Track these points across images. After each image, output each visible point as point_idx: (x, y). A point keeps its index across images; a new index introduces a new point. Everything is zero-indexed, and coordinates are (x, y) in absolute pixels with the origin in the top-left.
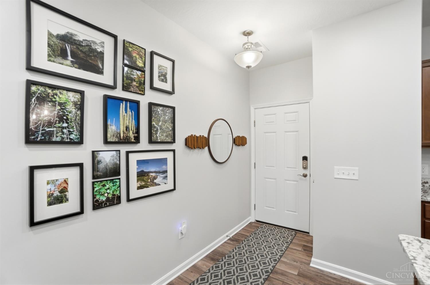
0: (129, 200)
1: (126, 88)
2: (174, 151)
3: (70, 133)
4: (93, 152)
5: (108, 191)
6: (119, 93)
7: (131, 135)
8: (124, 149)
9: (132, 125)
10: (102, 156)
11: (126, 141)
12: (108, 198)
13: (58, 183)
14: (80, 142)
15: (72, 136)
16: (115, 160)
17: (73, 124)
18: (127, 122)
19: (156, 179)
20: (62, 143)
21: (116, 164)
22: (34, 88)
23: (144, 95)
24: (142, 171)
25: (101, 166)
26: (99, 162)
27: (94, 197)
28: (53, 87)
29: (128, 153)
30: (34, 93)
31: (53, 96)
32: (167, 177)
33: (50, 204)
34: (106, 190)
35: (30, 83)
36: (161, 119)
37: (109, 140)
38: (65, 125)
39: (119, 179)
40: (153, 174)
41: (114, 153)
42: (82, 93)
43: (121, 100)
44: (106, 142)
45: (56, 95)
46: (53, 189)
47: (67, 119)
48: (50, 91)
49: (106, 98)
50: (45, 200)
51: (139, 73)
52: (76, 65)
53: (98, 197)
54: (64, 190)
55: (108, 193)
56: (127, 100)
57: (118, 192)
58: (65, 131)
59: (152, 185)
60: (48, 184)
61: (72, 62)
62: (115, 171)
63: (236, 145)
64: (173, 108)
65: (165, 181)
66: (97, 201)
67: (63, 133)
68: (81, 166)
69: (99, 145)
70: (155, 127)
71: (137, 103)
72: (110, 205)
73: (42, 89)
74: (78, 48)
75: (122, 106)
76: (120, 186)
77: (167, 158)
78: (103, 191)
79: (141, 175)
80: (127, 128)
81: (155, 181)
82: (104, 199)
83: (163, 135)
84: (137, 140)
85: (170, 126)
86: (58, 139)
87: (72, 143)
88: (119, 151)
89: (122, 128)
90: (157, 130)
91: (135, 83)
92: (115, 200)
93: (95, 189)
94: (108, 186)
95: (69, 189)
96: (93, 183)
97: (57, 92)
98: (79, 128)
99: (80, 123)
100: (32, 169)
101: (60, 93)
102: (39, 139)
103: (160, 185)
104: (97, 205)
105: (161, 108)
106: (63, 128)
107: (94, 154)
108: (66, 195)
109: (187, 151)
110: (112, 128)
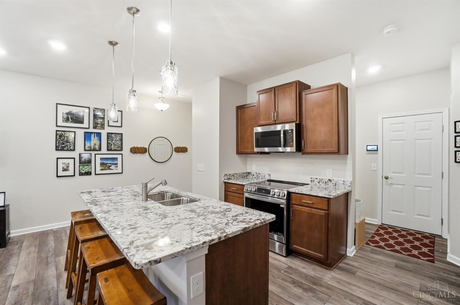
0: (96, 174)
1: (95, 127)
2: (122, 154)
3: (70, 147)
4: (80, 154)
5: (86, 169)
6: (91, 130)
7: (97, 147)
8: (93, 153)
9: (98, 143)
10: (83, 155)
11: (95, 150)
12: (86, 172)
13: (66, 164)
14: (74, 150)
15: (71, 148)
16: (89, 157)
17: (71, 144)
18: (95, 142)
19: (111, 167)
20: (67, 150)
21: (89, 159)
22: (58, 132)
23: (104, 129)
24: (103, 163)
25: (83, 160)
26: (82, 158)
27: (80, 171)
28: (64, 131)
29: (95, 154)
30: (58, 134)
31: (64, 134)
32: (117, 166)
33: (63, 171)
34: (85, 169)
35: (57, 131)
36: (114, 139)
37: (86, 149)
38: (68, 144)
39: (91, 165)
40: (109, 165)
41: (89, 154)
42: (75, 132)
43: (92, 133)
44: (85, 150)
45: (65, 134)
46: (64, 166)
47: (69, 142)
48: (63, 133)
49: (85, 133)
50: (61, 169)
51: (101, 120)
52: (73, 122)
53: (81, 171)
54: (68, 167)
55: (86, 170)
56: (95, 133)
57: (90, 170)
58: (68, 146)
59: (108, 169)
60: (63, 164)
61: (71, 121)
62: (89, 162)
63: (176, 152)
64: (122, 134)
65: (116, 168)
66: (81, 172)
67: (68, 147)
68: (74, 158)
69: (82, 151)
70: (110, 143)
71: (100, 133)
72: (86, 175)
73: (60, 132)
74: (73, 116)
75: (93, 135)
76: (91, 168)
77: (117, 158)
78: (83, 169)
79: (102, 164)
80: (95, 144)
81: (110, 168)
82: (84, 172)
83: (115, 147)
84: (100, 149)
85: (119, 143)
86: (66, 149)
87: (71, 150)
88: (91, 154)
89: (92, 145)
90: (112, 144)
91: (99, 125)
92: (88, 173)
93: (80, 168)
94: (86, 167)
95: (70, 166)
96: (79, 165)
97: (66, 133)
98: (74, 145)
99: (74, 143)
100: (58, 158)
101: (67, 133)
102: (60, 149)
103: (113, 170)
104: (81, 174)
105: (114, 135)
106: (68, 145)
107: (80, 155)
108: (68, 169)
109: (132, 154)
110: (88, 144)
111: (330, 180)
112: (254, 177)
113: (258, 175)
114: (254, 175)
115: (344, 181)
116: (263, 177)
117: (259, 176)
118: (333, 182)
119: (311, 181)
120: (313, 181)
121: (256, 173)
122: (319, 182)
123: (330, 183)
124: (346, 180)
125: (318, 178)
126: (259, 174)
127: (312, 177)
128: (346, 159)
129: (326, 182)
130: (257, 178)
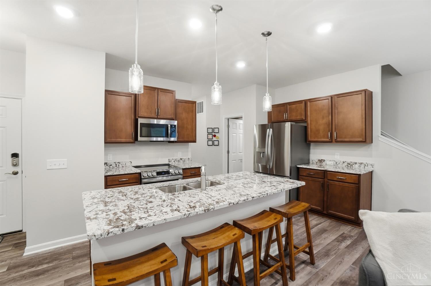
111: (181, 159)
112: (111, 167)
113: (117, 164)
114: (111, 165)
115: (188, 158)
116: (124, 165)
117: (119, 165)
118: (183, 160)
119: (169, 161)
120: (171, 161)
121: (115, 163)
122: (174, 162)
123: (181, 161)
124: (189, 158)
125: (174, 158)
126: (119, 163)
127: (169, 159)
128: (189, 145)
129: (179, 161)
130: (116, 167)
